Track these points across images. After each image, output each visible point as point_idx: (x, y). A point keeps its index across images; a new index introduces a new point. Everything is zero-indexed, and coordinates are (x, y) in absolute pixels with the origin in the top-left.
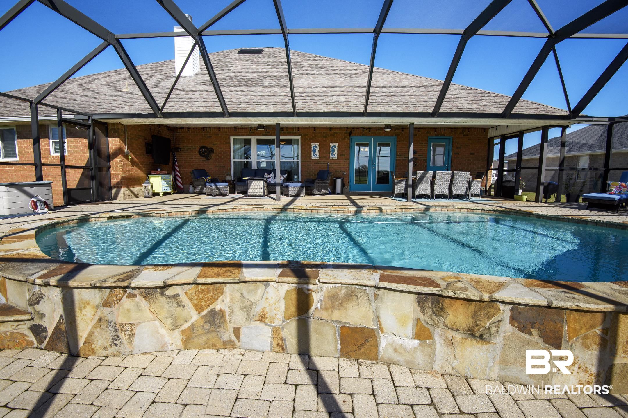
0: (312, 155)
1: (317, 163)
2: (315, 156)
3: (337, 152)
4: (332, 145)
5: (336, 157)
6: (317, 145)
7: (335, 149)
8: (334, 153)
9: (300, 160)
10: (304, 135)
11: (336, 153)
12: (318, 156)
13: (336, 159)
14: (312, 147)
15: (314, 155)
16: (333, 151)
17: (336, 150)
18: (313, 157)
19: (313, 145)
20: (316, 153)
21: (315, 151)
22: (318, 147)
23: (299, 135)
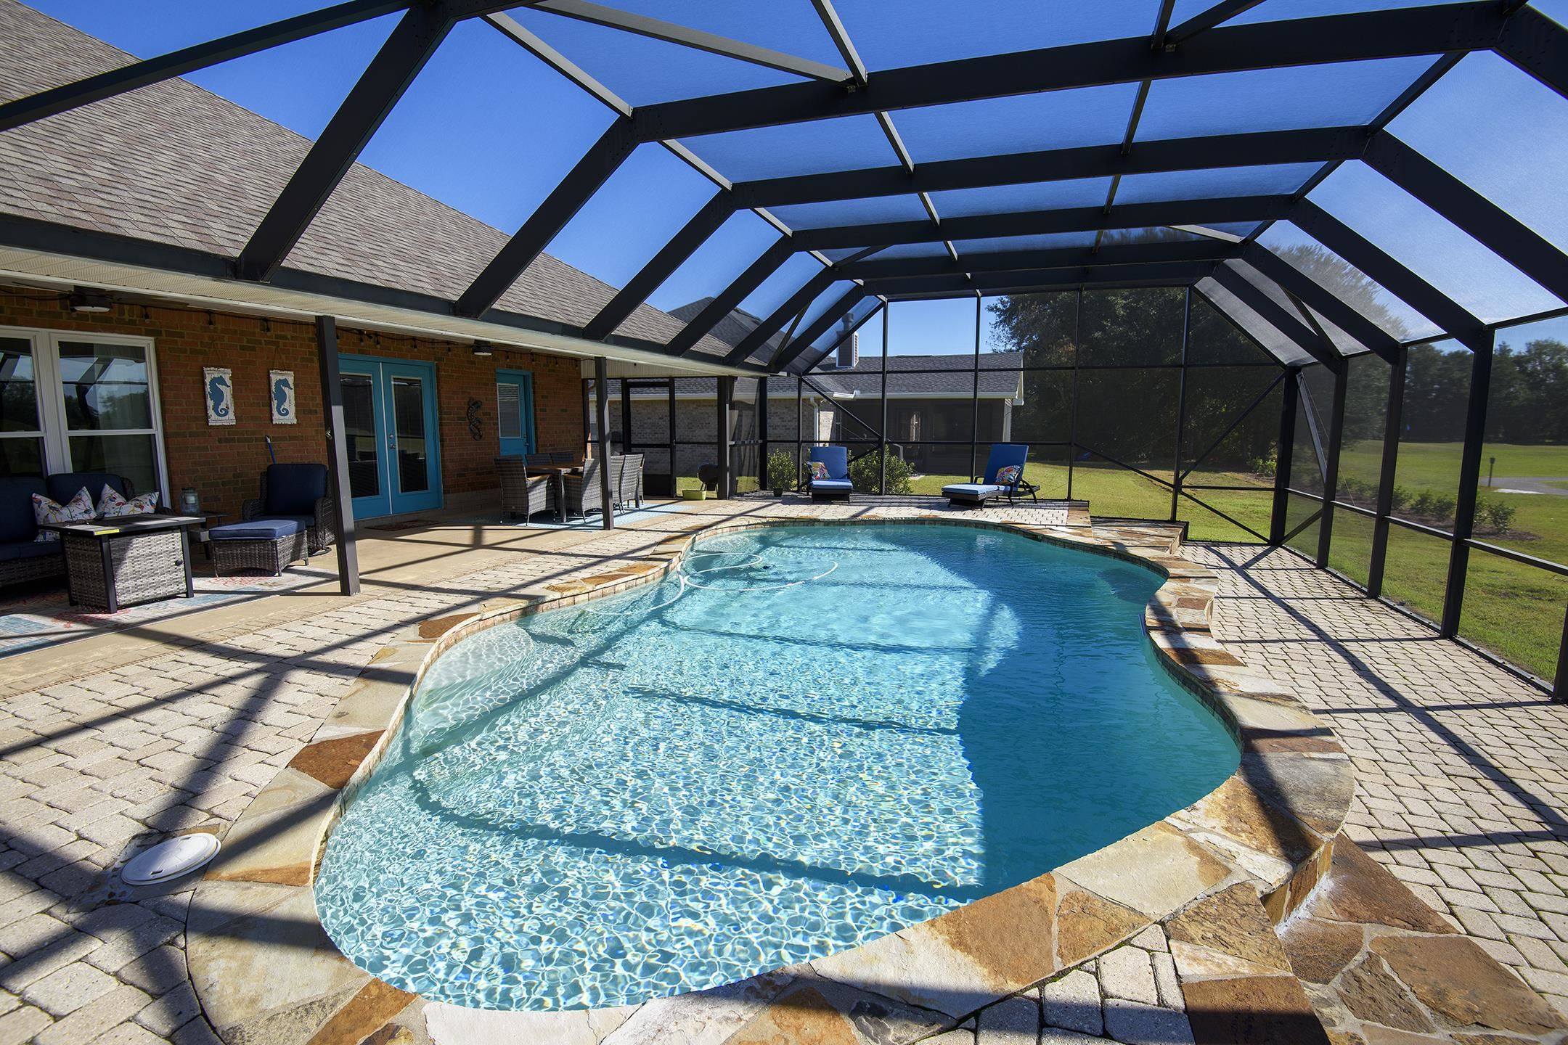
0: (211, 412)
1: (227, 440)
2: (223, 415)
3: (293, 402)
4: (275, 377)
5: (291, 419)
6: (226, 374)
7: (286, 390)
8: (286, 405)
9: (157, 430)
10: (168, 334)
11: (290, 405)
12: (231, 415)
13: (291, 425)
14: (208, 380)
15: (215, 409)
16: (282, 397)
17: (290, 393)
18: (214, 420)
19: (211, 374)
20: (223, 405)
21: (218, 397)
22: (229, 382)
23: (148, 333)
